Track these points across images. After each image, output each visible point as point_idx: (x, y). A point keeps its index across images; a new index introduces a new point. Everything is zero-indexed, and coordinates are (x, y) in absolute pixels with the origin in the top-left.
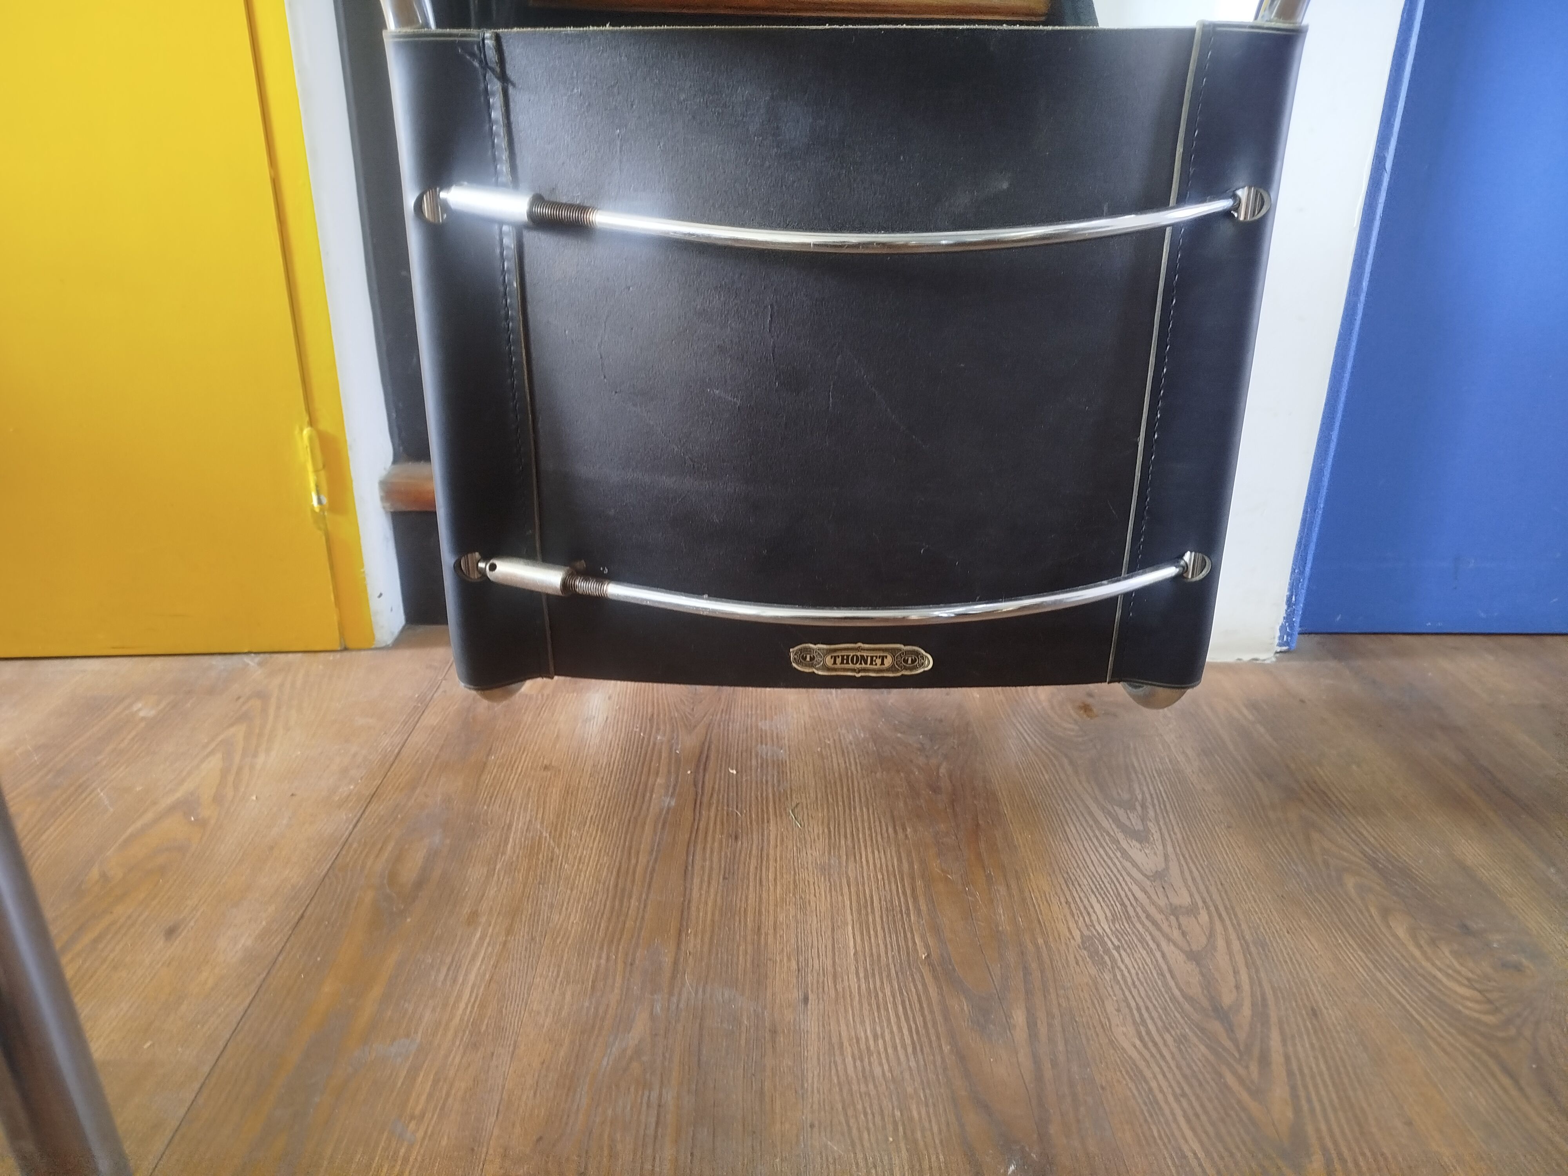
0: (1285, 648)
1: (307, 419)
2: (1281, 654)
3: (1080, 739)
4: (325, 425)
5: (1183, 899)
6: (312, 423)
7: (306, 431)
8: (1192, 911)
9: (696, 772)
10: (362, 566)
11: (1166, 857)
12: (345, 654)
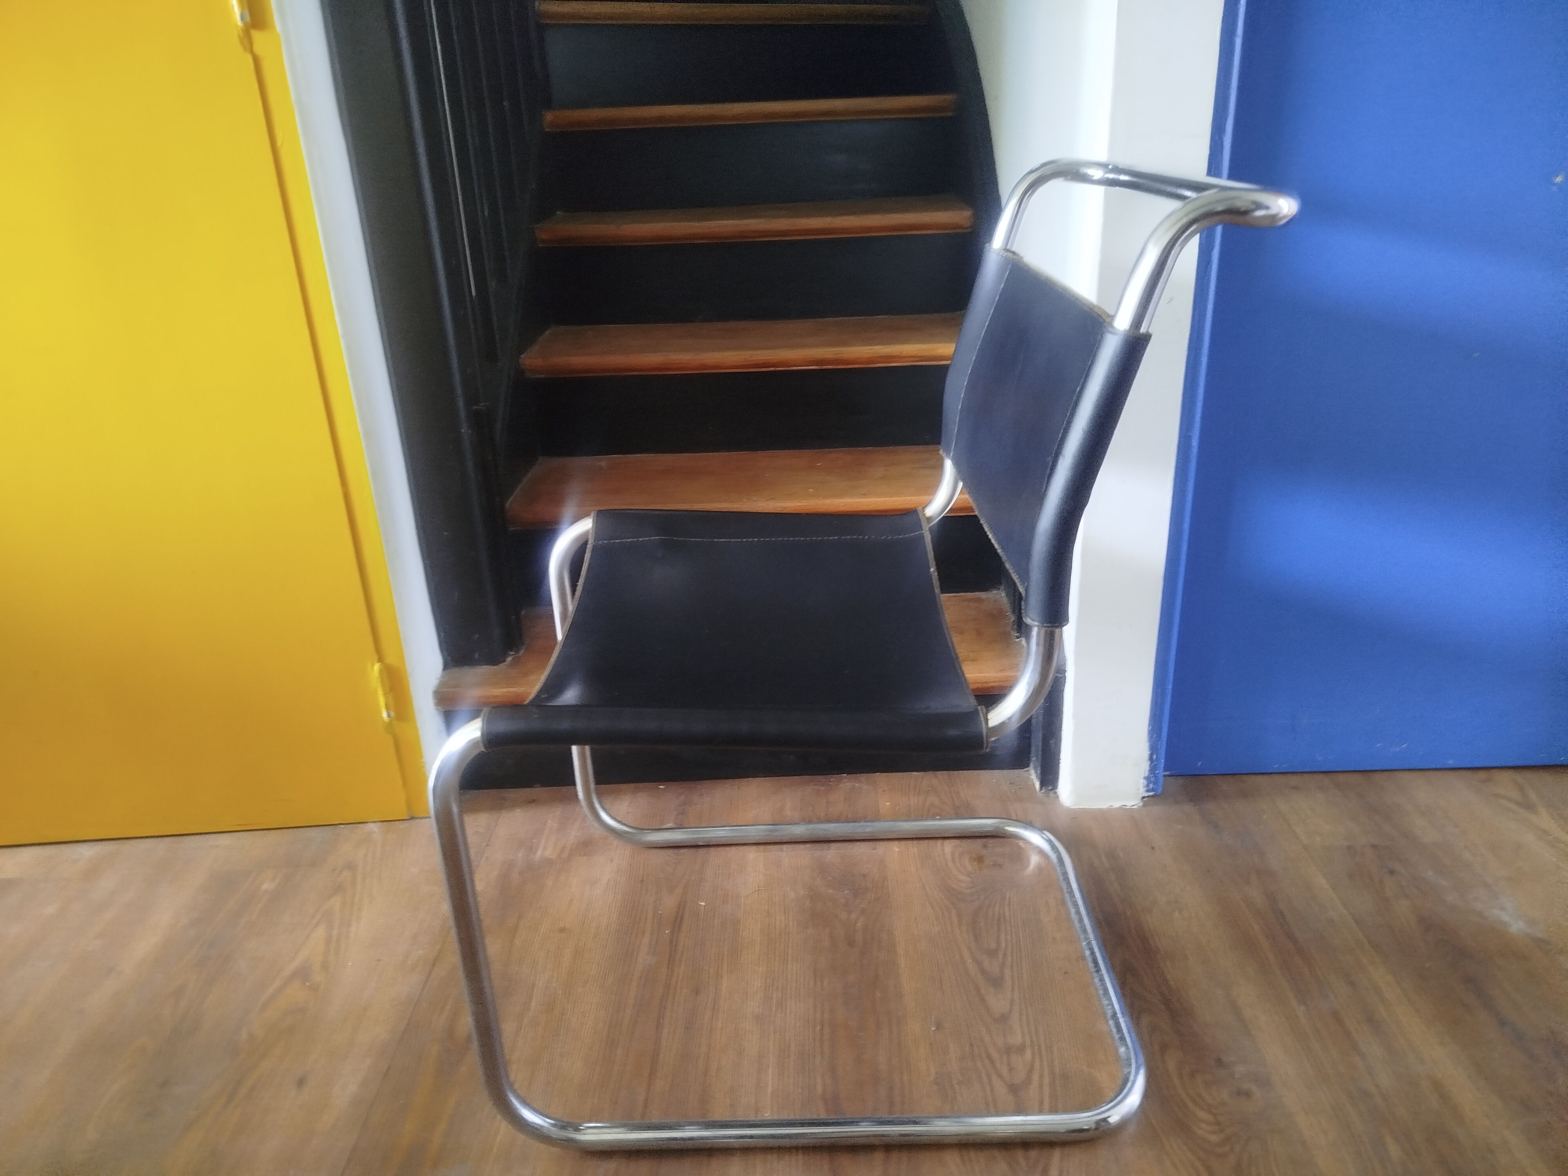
0: (1151, 794)
1: (376, 657)
2: (1149, 798)
3: (968, 891)
4: (391, 659)
5: (1016, 1039)
6: (380, 659)
7: (377, 667)
8: (1021, 1049)
9: (672, 932)
10: (422, 757)
11: (1012, 1001)
12: (413, 821)
